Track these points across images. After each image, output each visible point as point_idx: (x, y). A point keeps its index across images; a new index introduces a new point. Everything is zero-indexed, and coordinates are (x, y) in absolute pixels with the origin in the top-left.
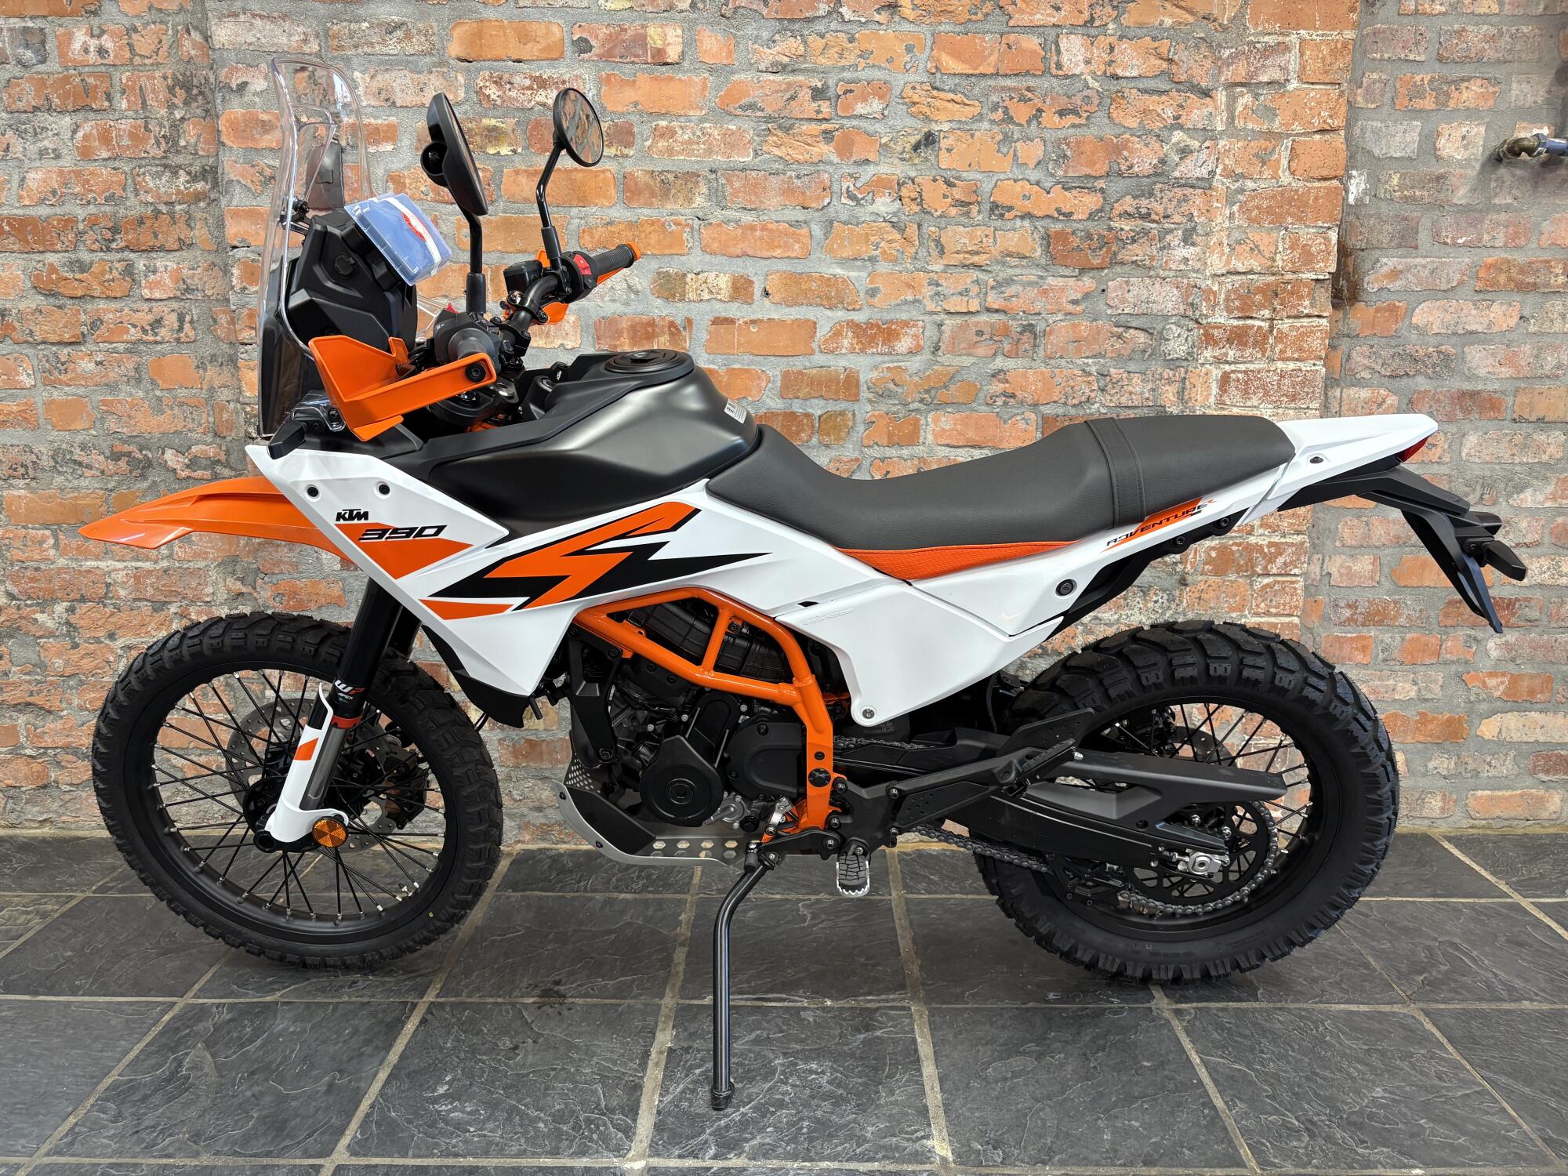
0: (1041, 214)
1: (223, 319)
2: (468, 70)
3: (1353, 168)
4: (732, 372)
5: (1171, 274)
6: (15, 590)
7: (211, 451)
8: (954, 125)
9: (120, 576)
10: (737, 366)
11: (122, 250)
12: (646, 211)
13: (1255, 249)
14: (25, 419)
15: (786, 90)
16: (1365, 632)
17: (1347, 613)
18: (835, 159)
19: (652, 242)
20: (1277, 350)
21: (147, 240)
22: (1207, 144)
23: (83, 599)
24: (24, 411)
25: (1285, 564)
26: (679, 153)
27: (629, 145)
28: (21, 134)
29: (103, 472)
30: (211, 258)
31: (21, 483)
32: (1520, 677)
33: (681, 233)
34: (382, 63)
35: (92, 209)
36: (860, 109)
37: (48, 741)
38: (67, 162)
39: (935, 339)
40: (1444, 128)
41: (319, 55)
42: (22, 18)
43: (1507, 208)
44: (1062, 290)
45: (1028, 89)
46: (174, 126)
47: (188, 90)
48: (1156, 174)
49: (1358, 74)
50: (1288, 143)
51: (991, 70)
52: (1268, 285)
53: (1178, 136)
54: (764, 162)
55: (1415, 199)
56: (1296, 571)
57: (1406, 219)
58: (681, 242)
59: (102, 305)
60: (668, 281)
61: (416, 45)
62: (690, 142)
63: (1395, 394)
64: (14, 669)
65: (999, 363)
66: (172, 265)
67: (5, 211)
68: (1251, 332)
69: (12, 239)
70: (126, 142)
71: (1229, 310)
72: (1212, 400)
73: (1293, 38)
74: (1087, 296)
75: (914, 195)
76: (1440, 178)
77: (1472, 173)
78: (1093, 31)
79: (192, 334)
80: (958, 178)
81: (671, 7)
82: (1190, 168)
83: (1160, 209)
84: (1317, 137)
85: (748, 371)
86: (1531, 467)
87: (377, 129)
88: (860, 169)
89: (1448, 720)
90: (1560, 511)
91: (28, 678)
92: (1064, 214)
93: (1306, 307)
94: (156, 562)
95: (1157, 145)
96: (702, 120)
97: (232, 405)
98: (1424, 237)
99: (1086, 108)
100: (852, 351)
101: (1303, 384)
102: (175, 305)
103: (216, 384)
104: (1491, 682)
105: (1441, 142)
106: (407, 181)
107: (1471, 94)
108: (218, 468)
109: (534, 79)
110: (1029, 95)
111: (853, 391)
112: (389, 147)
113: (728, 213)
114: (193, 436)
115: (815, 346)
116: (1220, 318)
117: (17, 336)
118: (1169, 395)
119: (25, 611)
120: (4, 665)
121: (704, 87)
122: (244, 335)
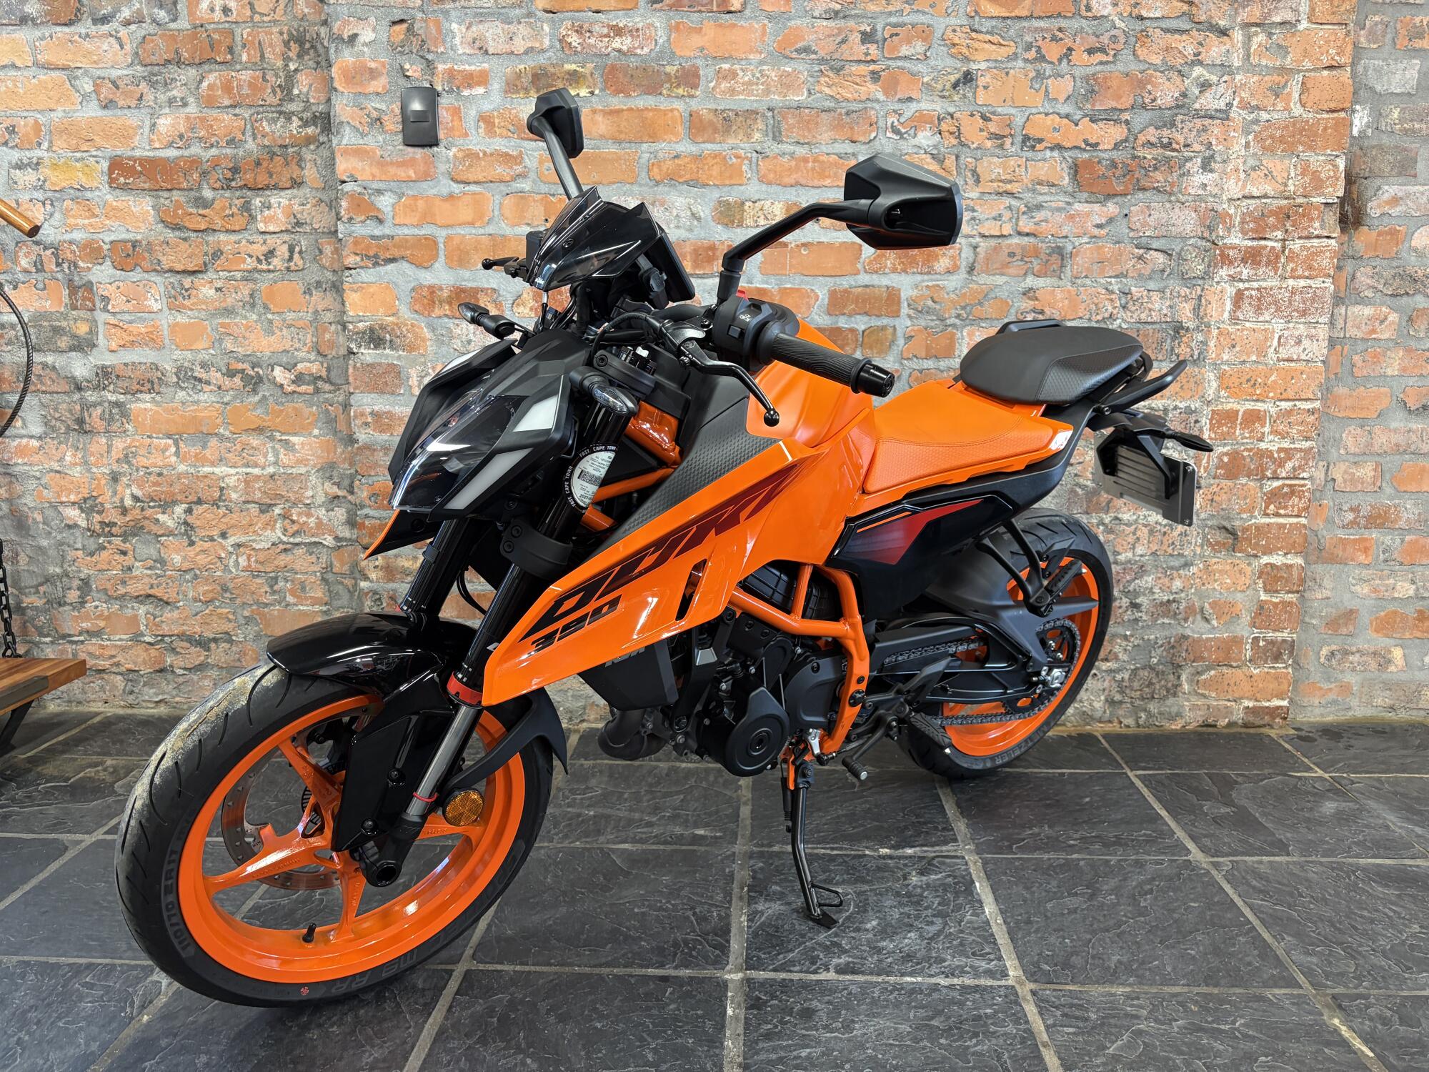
0: (1068, 145)
1: (328, 249)
2: (553, 21)
3: (1357, 102)
4: (784, 292)
5: (1190, 199)
6: (139, 493)
7: (315, 368)
8: (991, 64)
9: (232, 481)
10: (789, 286)
11: (241, 188)
12: (709, 146)
13: (1269, 175)
14: (151, 340)
15: (838, 34)
16: (1366, 533)
17: (1350, 516)
18: (881, 97)
19: (714, 173)
20: (1289, 269)
21: (263, 180)
22: (1225, 78)
23: (199, 502)
24: (151, 333)
25: (1294, 469)
26: (739, 93)
27: (695, 86)
28: (153, 85)
29: (219, 388)
30: (319, 195)
31: (148, 397)
33: (741, 165)
34: (476, 15)
35: (214, 151)
36: (905, 50)
37: (165, 629)
38: (193, 109)
39: (971, 260)
41: (421, 9)
44: (1088, 215)
45: (1060, 30)
46: (289, 76)
47: (301, 44)
48: (1178, 107)
49: (1363, 16)
50: (1299, 78)
51: (1025, 13)
52: (1281, 208)
53: (1198, 71)
54: (817, 100)
55: (1414, 132)
56: (1305, 475)
57: (1405, 150)
58: (741, 173)
59: (222, 237)
60: (729, 209)
62: (750, 83)
63: (1396, 311)
64: (137, 564)
65: (1030, 281)
66: (285, 202)
67: (138, 153)
68: (1264, 252)
69: (143, 178)
70: (246, 91)
71: (1244, 232)
72: (1226, 315)
74: (1111, 220)
75: (953, 129)
79: (300, 263)
80: (993, 113)
82: (1209, 101)
83: (1181, 139)
84: (1326, 73)
85: (798, 290)
87: (471, 74)
88: (904, 106)
91: (149, 572)
92: (1091, 145)
93: (1316, 228)
94: (263, 468)
95: (1178, 80)
96: (761, 63)
97: (333, 327)
98: (1422, 166)
99: (1113, 46)
100: (894, 270)
101: (1313, 300)
102: (286, 237)
103: (320, 308)
106: (497, 121)
108: (320, 384)
109: (612, 27)
110: (1061, 35)
111: (895, 308)
112: (480, 90)
113: (784, 146)
114: (301, 354)
115: (859, 266)
116: (1235, 239)
117: (145, 264)
118: (1185, 313)
119: (148, 512)
120: (128, 560)
121: (764, 33)
122: (351, 260)
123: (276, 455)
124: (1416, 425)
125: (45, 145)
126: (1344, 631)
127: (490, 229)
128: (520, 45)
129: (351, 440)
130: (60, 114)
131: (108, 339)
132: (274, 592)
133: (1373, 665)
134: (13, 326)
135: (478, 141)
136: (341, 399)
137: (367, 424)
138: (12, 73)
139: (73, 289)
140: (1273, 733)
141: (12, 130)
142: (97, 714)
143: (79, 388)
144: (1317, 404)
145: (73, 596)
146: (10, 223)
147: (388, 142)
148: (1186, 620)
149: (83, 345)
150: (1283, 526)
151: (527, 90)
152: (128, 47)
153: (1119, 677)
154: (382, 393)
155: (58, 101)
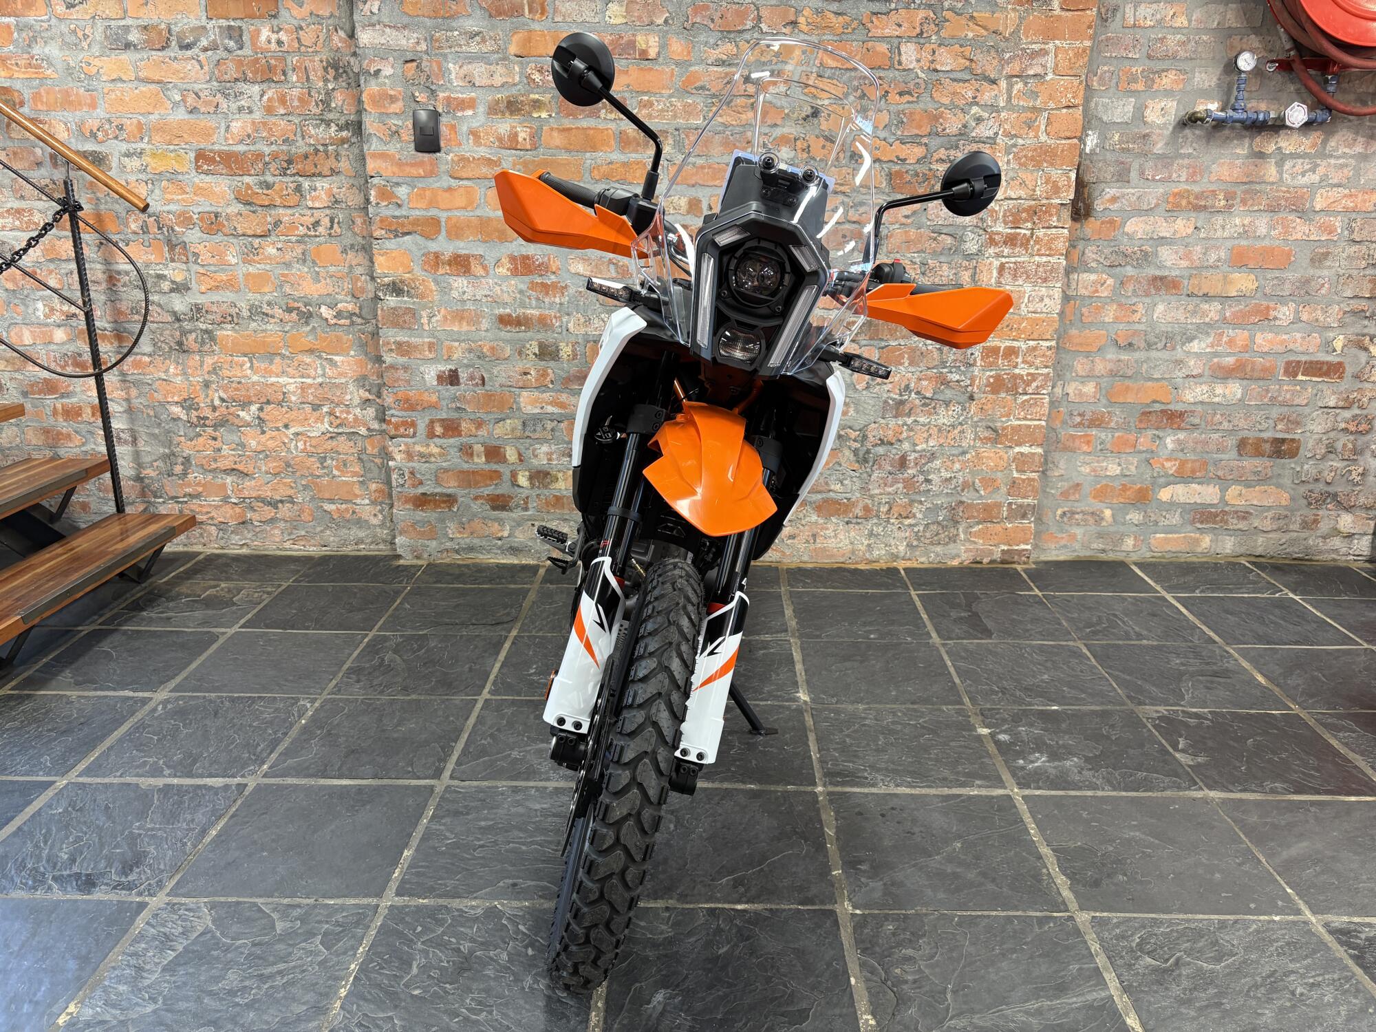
0: (886, 159)
1: (359, 221)
2: (521, 63)
3: (1088, 130)
6: (224, 396)
7: (350, 307)
8: (832, 101)
9: (292, 388)
11: (294, 175)
12: (634, 155)
13: (1023, 184)
14: (231, 285)
15: (725, 77)
16: (1089, 431)
17: (1078, 419)
19: (637, 175)
20: (1035, 249)
21: (310, 169)
22: (994, 115)
23: (268, 402)
24: (231, 280)
25: (1037, 387)
26: (655, 117)
28: (226, 96)
29: (281, 320)
30: (351, 181)
31: (229, 326)
32: (1187, 461)
34: (466, 58)
35: (274, 147)
36: (772, 90)
37: (246, 493)
38: (257, 115)
40: (1150, 103)
41: (426, 52)
42: (228, 19)
43: (1189, 156)
45: (880, 78)
46: (328, 93)
47: (337, 70)
48: (961, 134)
49: (1095, 67)
50: (1046, 114)
52: (1030, 207)
53: (975, 109)
55: (1128, 150)
56: (1045, 392)
57: (1122, 163)
59: (281, 211)
61: (488, 47)
62: (662, 110)
63: (1112, 277)
64: (224, 447)
66: (326, 186)
67: (216, 147)
68: (1019, 237)
69: (222, 166)
70: (296, 103)
71: (1005, 223)
72: (993, 280)
73: (1051, 46)
74: (914, 213)
75: (805, 146)
76: (1145, 136)
77: (1167, 132)
78: (922, 41)
79: (339, 230)
81: (652, 23)
82: (982, 131)
84: (1064, 111)
86: (1198, 325)
87: (463, 100)
88: (771, 130)
89: (1140, 490)
90: (1216, 354)
91: (233, 452)
92: (901, 160)
93: (1054, 221)
94: (314, 379)
95: (962, 116)
96: (671, 96)
97: (363, 278)
98: (1134, 175)
99: (916, 90)
101: (1051, 271)
102: (328, 212)
103: (354, 263)
104: (1168, 465)
105: (1148, 112)
106: (482, 135)
107: (1168, 80)
108: (355, 318)
110: (880, 82)
112: (470, 112)
114: (340, 297)
116: (1000, 228)
117: (226, 230)
118: (966, 277)
119: (232, 410)
120: (218, 444)
121: (672, 75)
122: (377, 234)
123: (323, 368)
124: (1124, 357)
125: (146, 140)
126: (1072, 498)
127: (478, 213)
128: (498, 80)
129: (379, 359)
130: (157, 117)
131: (199, 283)
132: (324, 468)
133: (1091, 521)
134: (127, 273)
135: (469, 149)
136: (370, 328)
137: (391, 350)
138: (119, 85)
139: (172, 247)
140: (1019, 568)
141: (120, 128)
142: (200, 553)
143: (178, 320)
144: (1053, 343)
145: (178, 469)
146: (122, 196)
147: (404, 147)
148: (963, 490)
149: (180, 288)
150: (1029, 426)
151: (503, 113)
152: (206, 68)
153: (916, 529)
154: (403, 328)
155: (155, 107)
